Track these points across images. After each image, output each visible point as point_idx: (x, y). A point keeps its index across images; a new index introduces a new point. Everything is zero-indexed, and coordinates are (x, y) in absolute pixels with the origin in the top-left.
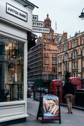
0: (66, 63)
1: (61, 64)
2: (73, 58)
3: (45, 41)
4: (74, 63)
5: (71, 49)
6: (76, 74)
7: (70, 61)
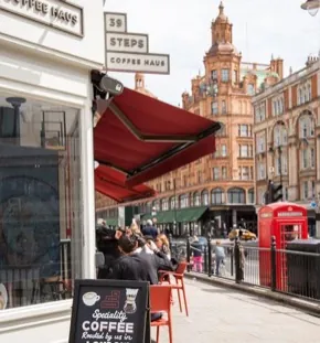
0: (280, 152)
1: (264, 155)
2: (301, 136)
3: (216, 86)
4: (305, 152)
5: (294, 107)
6: (310, 184)
7: (290, 145)
